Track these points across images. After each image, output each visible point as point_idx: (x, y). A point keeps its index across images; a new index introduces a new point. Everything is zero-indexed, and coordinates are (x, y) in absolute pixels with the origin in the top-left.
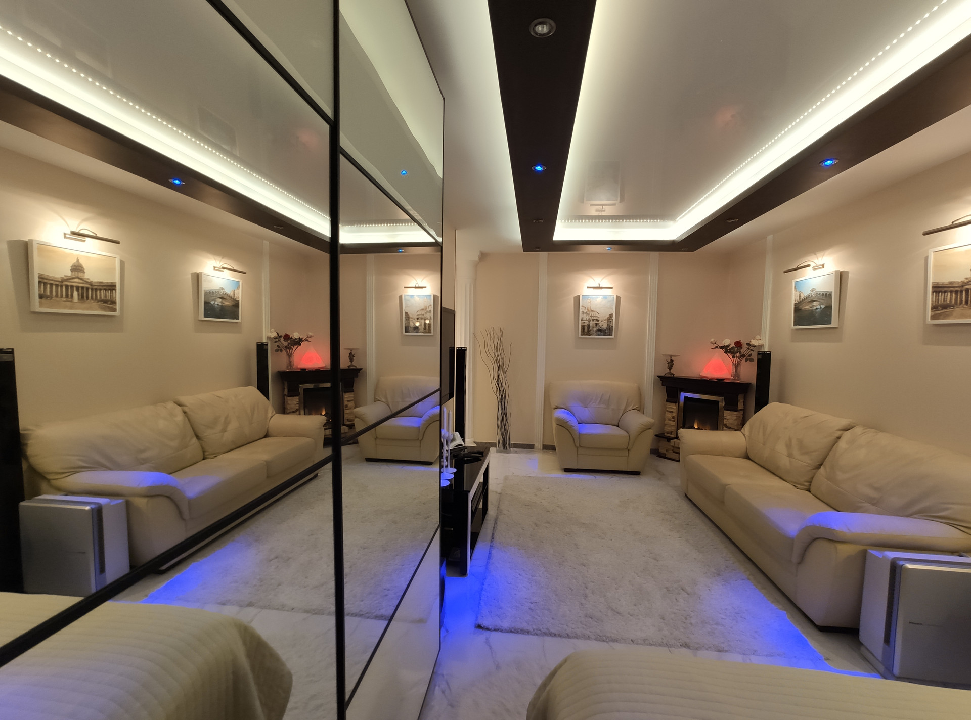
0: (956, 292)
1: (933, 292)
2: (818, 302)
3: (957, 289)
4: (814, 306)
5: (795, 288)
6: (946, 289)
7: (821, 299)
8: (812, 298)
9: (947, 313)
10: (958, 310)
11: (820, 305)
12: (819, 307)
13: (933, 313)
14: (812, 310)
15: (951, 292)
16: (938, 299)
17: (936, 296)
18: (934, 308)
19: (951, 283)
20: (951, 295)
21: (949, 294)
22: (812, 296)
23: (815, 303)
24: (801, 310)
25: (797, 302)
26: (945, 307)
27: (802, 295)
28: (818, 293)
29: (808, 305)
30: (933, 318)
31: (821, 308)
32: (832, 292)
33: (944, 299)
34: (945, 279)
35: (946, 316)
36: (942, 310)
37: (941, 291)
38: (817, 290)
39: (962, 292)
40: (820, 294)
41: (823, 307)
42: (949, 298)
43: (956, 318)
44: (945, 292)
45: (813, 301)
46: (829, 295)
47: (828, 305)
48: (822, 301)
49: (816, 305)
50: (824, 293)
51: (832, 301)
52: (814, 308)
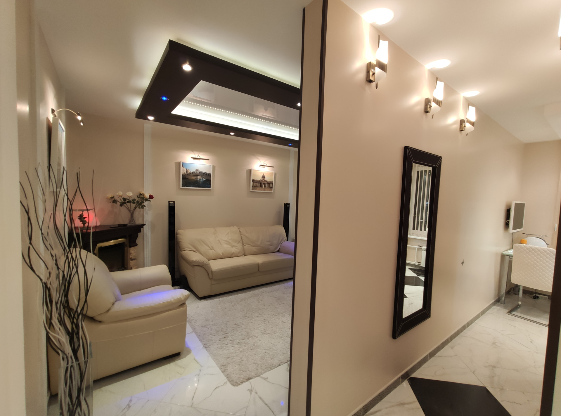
0: (258, 183)
1: (252, 182)
2: (201, 177)
5: (182, 166)
6: (256, 182)
9: (256, 188)
10: (258, 188)
11: (202, 178)
12: (201, 179)
14: (197, 180)
18: (252, 187)
19: (257, 180)
22: (196, 173)
23: (198, 177)
24: (188, 178)
25: (184, 174)
27: (188, 171)
28: (201, 172)
29: (194, 177)
30: (252, 189)
31: (203, 180)
32: (210, 174)
33: (255, 184)
34: (255, 179)
36: (254, 187)
38: (200, 170)
41: (204, 179)
43: (258, 190)
45: (197, 175)
46: (208, 174)
47: (208, 179)
48: (203, 176)
49: (199, 178)
50: (205, 173)
51: (210, 178)
52: (198, 179)
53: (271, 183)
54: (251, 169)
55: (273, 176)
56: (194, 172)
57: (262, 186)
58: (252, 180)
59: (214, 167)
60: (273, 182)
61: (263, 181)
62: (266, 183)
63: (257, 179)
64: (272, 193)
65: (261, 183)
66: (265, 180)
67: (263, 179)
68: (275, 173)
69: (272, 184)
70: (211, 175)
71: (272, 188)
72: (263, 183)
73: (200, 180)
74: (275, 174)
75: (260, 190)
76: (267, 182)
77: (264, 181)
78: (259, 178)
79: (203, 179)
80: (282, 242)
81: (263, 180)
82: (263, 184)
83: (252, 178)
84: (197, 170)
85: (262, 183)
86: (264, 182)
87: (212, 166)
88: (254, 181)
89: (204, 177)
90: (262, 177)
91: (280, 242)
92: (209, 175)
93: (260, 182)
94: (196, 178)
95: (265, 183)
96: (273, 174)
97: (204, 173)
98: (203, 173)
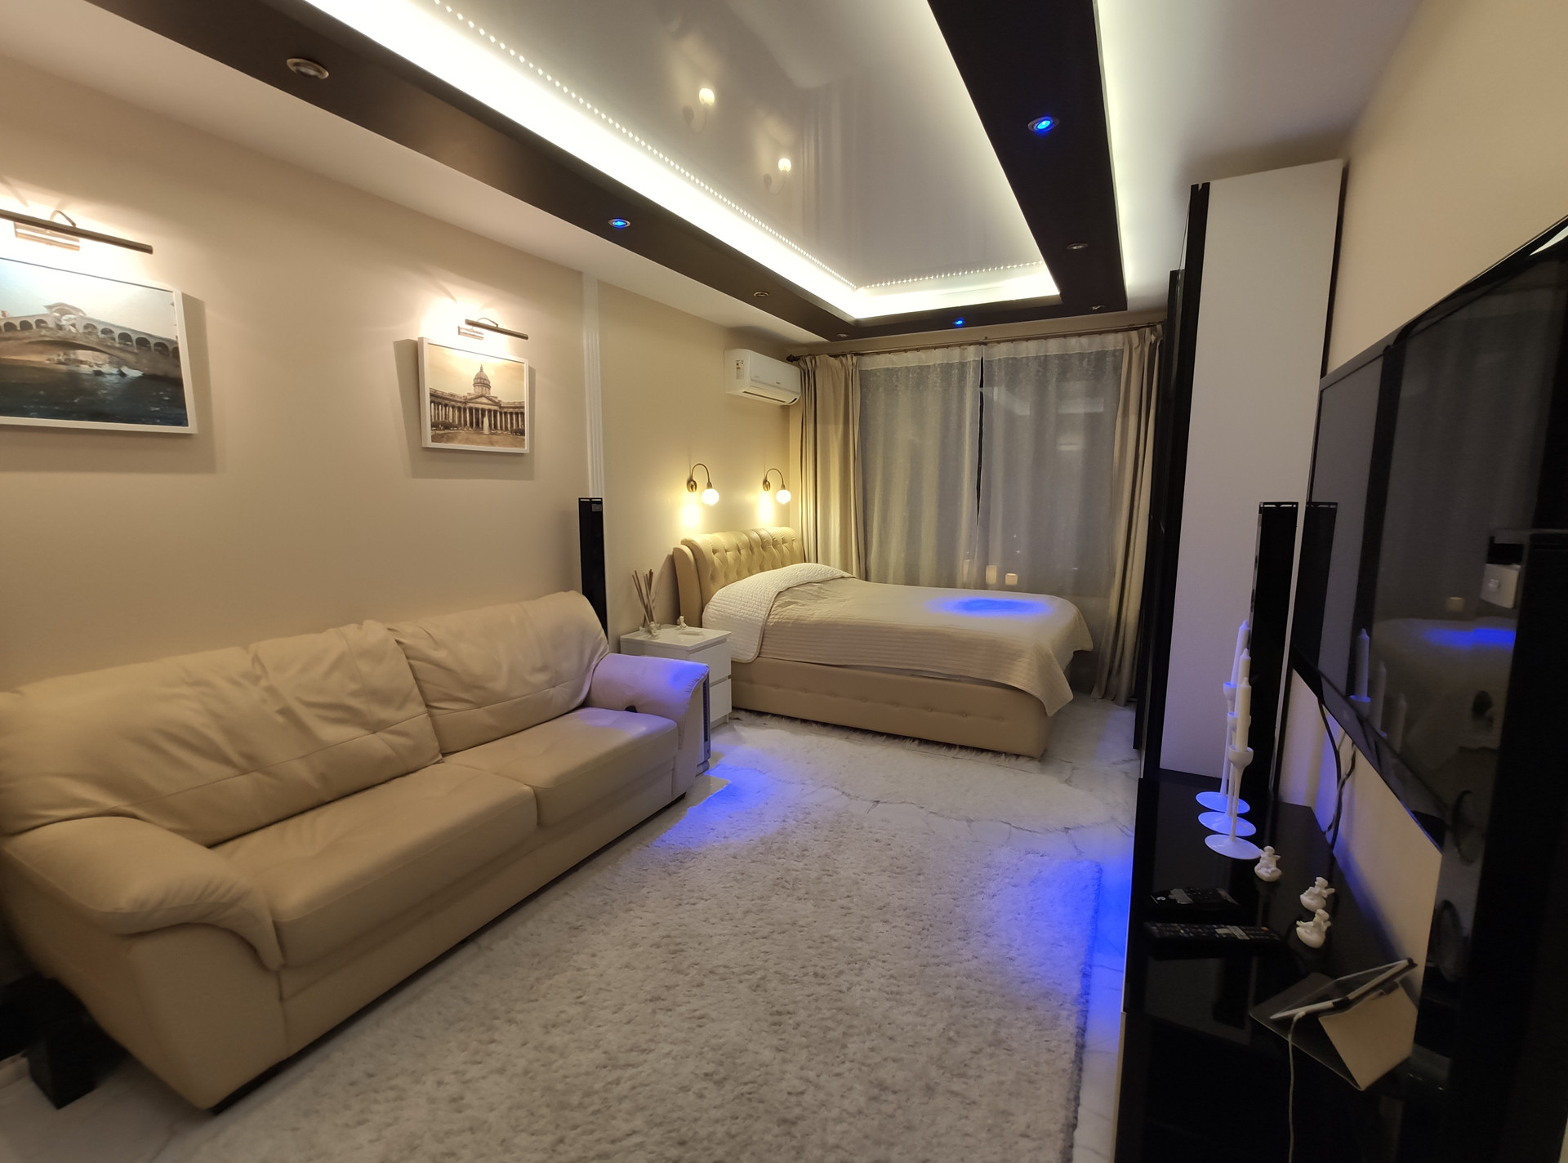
0: (459, 408)
1: (431, 402)
3: (459, 404)
4: (82, 362)
6: (447, 402)
7: (120, 349)
8: (61, 334)
9: (450, 435)
10: (463, 433)
11: (119, 363)
12: (106, 369)
13: (434, 432)
15: (453, 407)
16: (438, 414)
17: (435, 409)
18: (433, 425)
19: (452, 396)
20: (453, 411)
21: (451, 409)
22: (60, 327)
23: (82, 355)
26: (447, 426)
28: (100, 327)
29: (41, 353)
30: (435, 439)
31: (122, 375)
32: (176, 343)
33: (446, 414)
34: (445, 389)
35: (449, 439)
36: (444, 430)
37: (439, 404)
38: (90, 315)
39: (465, 409)
40: (104, 331)
41: (136, 373)
42: (452, 415)
43: (460, 442)
44: (446, 405)
45: (68, 345)
46: (157, 345)
47: (159, 373)
48: (122, 355)
49: (89, 362)
50: (134, 337)
51: (178, 366)
52: (85, 369)
53: (517, 412)
54: (421, 339)
55: (523, 379)
56: (40, 322)
57: (477, 424)
58: (432, 395)
59: (193, 309)
60: (523, 407)
61: (483, 403)
62: (495, 412)
63: (452, 392)
64: (521, 455)
65: (471, 409)
66: (488, 398)
67: (479, 390)
68: (530, 368)
69: (523, 414)
70: (176, 351)
71: (522, 433)
72: (483, 411)
73: (99, 373)
74: (532, 372)
75: (472, 442)
76: (500, 407)
77: (484, 400)
78: (461, 385)
79: (125, 370)
80: (594, 663)
81: (482, 396)
82: (483, 416)
83: (430, 383)
84: (63, 309)
85: (477, 410)
86: (487, 407)
87: (176, 297)
88: (438, 399)
89: (130, 358)
90: (475, 385)
91: (586, 660)
92: (167, 350)
93: (471, 405)
94: (60, 363)
95: (490, 411)
96: (522, 370)
97: (125, 337)
98: (117, 332)
